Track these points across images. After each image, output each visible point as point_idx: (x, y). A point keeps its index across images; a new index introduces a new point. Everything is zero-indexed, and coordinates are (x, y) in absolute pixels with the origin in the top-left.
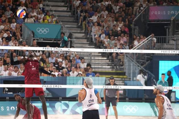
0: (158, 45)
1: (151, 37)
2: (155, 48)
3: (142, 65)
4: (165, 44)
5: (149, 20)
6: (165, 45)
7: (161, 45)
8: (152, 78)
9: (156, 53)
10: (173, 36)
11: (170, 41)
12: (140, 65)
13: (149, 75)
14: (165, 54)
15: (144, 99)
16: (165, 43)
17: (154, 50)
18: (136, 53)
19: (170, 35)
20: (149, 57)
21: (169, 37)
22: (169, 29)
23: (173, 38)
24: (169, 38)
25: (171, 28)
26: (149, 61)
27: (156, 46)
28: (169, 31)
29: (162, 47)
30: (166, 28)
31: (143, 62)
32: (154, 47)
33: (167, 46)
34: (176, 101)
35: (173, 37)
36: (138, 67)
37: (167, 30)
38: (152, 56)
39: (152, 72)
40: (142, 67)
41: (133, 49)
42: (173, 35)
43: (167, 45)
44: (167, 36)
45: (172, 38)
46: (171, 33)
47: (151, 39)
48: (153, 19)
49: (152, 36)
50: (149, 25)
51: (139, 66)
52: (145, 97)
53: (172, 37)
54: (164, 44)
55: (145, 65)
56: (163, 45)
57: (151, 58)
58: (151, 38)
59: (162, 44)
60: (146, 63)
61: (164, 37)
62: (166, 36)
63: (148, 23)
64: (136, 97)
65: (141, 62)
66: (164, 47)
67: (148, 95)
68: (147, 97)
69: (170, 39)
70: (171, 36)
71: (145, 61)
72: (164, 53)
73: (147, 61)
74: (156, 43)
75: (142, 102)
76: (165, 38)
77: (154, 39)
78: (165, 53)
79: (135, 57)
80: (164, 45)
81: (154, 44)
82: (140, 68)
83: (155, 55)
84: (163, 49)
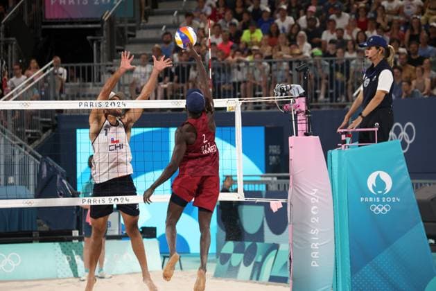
0: (72, 86)
1: (51, 66)
2: (63, 96)
3: (30, 141)
4: (91, 84)
5: (44, 21)
6: (91, 88)
7: (80, 86)
8: (58, 177)
9: (66, 110)
10: (110, 63)
11: (102, 76)
12: (23, 143)
13: (51, 169)
15: (36, 234)
16: (89, 80)
17: (61, 99)
18: (14, 111)
19: (101, 60)
20: (49, 120)
21: (101, 64)
22: (99, 44)
23: (112, 68)
24: (100, 67)
25: (105, 41)
26: (50, 131)
27: (67, 91)
28: (98, 50)
29: (82, 94)
30: (93, 41)
31: (33, 134)
32: (61, 91)
33: (95, 88)
34: (121, 234)
35: (111, 66)
36: (20, 148)
37: (95, 45)
38: (56, 118)
39: (57, 160)
40: (30, 148)
41: (5, 100)
42: (111, 59)
43: (96, 86)
44: (95, 63)
45: (109, 68)
46: (105, 55)
47: (53, 71)
48: (56, 17)
49: (55, 62)
50: (45, 32)
51: (21, 145)
52: (41, 229)
53: (107, 66)
54: (87, 84)
55: (37, 143)
56: (84, 86)
57: (55, 122)
58: (52, 69)
59: (82, 83)
60: (40, 136)
61: (86, 65)
62: (92, 61)
63: (44, 29)
64: (15, 228)
65: (27, 133)
66: (87, 93)
67: (48, 223)
68: (45, 227)
69: (102, 69)
70: (105, 64)
71: (39, 131)
72: (86, 108)
73: (45, 130)
74: (67, 81)
75: (31, 242)
76: (89, 68)
77: (61, 70)
78: (89, 107)
79: (10, 121)
80: (89, 86)
81: (62, 85)
82: (26, 149)
83: (64, 114)
84: (84, 97)
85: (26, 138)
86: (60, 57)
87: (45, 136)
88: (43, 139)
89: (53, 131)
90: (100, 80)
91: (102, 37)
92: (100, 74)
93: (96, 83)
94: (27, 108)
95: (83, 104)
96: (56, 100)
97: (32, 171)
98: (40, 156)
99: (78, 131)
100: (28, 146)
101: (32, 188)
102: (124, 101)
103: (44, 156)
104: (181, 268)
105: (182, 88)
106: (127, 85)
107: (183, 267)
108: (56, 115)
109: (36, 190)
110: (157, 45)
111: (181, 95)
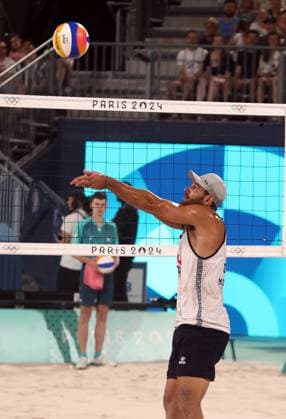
0: (81, 76)
2: (67, 90)
3: (16, 156)
4: (110, 73)
6: (109, 80)
7: (92, 76)
8: (56, 212)
9: (71, 111)
10: (140, 43)
11: (127, 62)
12: (7, 159)
13: (46, 200)
14: (106, 112)
15: (20, 297)
16: (108, 68)
17: (65, 95)
19: (127, 38)
20: (44, 125)
21: (126, 44)
22: (124, 14)
23: (142, 51)
24: (124, 48)
25: (135, 10)
26: (46, 142)
27: (73, 81)
28: (123, 22)
29: (96, 88)
30: (116, 8)
31: (20, 146)
32: (66, 83)
33: (116, 81)
34: (146, 302)
35: (142, 47)
37: (118, 15)
38: (57, 124)
40: (16, 166)
42: (141, 38)
43: (116, 77)
44: (118, 42)
45: (137, 51)
46: (132, 30)
52: (25, 288)
53: (136, 47)
54: (103, 73)
55: (26, 158)
56: (99, 77)
57: (55, 129)
59: (96, 73)
60: (32, 150)
62: (113, 40)
65: (13, 144)
66: (104, 88)
67: (38, 281)
68: (33, 287)
69: (128, 53)
70: (132, 44)
71: (30, 142)
72: (103, 109)
73: (38, 140)
74: (75, 68)
75: (12, 306)
76: (109, 49)
78: (107, 109)
80: (106, 77)
81: (67, 73)
82: (9, 168)
83: (68, 117)
84: (100, 93)
85: (10, 152)
87: (37, 149)
88: (35, 154)
89: (51, 143)
90: (123, 68)
91: (130, 4)
92: (124, 59)
93: (117, 73)
94: (16, 106)
95: (99, 104)
96: (57, 95)
97: (17, 202)
98: (30, 179)
99: (89, 144)
100: (11, 163)
101: (16, 226)
102: (160, 102)
103: (36, 179)
104: (234, 358)
105: (248, 86)
106: (163, 78)
107: (237, 356)
108: (56, 118)
109: (21, 230)
110: (212, 19)
111: (245, 96)
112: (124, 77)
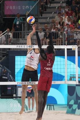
1: (6, 32)
2: (10, 43)
4: (21, 39)
5: (4, 15)
6: (21, 41)
7: (16, 40)
8: (8, 74)
9: (12, 48)
10: (28, 31)
11: (25, 36)
17: (10, 45)
19: (25, 30)
20: (5, 52)
21: (25, 32)
26: (5, 57)
28: (24, 26)
33: (22, 41)
35: (29, 32)
37: (23, 24)
38: (8, 52)
39: (8, 67)
44: (23, 31)
45: (27, 33)
46: (26, 28)
47: (7, 34)
48: (8, 14)
53: (27, 32)
54: (19, 39)
56: (18, 40)
57: (7, 53)
58: (7, 33)
59: (17, 39)
60: (2, 58)
61: (19, 32)
62: (22, 31)
63: (4, 18)
69: (25, 34)
73: (3, 56)
77: (10, 34)
78: (20, 48)
80: (20, 40)
83: (11, 50)
84: (18, 44)
86: (9, 29)
88: (3, 59)
89: (7, 56)
90: (24, 38)
95: (18, 47)
98: (2, 66)
99: (16, 57)
102: (33, 46)
103: (3, 66)
104: (54, 110)
105: (55, 41)
106: (34, 40)
107: (55, 109)
108: (8, 51)
110: (46, 25)
112: (24, 40)
